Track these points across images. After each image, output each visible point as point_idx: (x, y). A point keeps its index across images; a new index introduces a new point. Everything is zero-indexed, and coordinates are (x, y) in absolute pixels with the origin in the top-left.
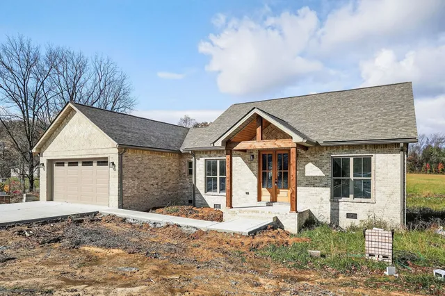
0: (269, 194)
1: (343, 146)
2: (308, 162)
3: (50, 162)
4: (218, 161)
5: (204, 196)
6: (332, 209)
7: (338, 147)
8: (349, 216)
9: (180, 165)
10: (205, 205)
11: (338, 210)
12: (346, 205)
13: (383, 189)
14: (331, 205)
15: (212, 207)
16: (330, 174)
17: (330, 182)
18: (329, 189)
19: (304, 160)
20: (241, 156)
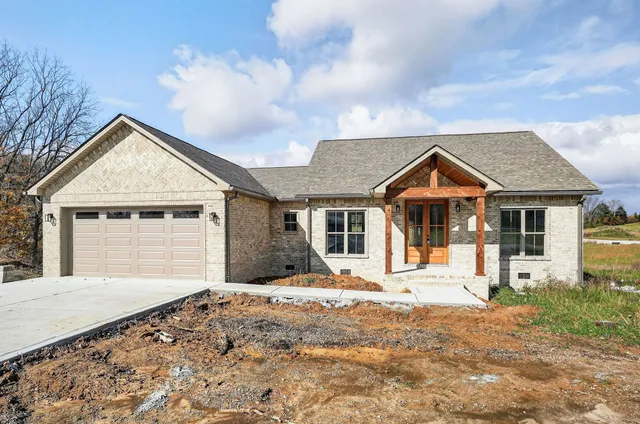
0: (418, 254)
1: (514, 197)
2: (471, 215)
3: (67, 212)
4: (346, 214)
5: (324, 260)
6: (501, 269)
7: (508, 198)
8: (521, 276)
9: (271, 217)
10: (327, 271)
11: (509, 270)
12: (518, 264)
13: (559, 245)
14: (501, 265)
15: (337, 272)
16: (498, 229)
17: (498, 237)
18: (498, 246)
19: (467, 212)
20: (381, 207)
